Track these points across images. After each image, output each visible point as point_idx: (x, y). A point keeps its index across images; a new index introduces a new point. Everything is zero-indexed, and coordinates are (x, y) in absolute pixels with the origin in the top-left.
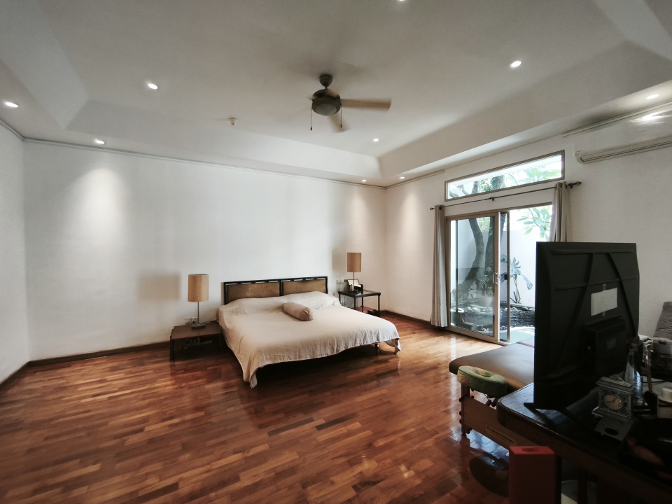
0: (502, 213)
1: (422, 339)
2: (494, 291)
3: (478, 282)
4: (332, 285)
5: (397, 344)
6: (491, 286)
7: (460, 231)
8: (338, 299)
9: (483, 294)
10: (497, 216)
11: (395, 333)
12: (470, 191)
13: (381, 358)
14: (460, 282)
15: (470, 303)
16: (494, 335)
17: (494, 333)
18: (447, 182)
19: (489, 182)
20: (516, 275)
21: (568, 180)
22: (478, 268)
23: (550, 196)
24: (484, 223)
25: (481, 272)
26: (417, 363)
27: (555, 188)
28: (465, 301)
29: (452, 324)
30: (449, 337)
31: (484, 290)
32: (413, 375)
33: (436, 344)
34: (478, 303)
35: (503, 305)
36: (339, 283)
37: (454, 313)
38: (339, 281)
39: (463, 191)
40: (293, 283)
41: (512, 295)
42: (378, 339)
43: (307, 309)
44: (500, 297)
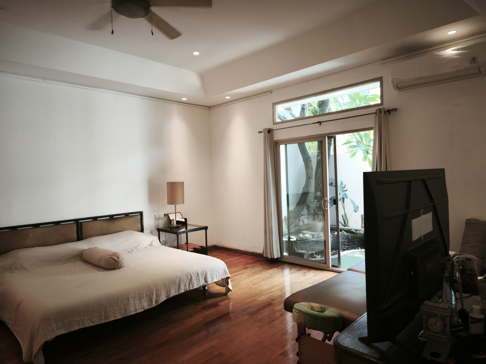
0: (329, 138)
1: (255, 273)
2: (324, 216)
3: (308, 208)
4: (148, 222)
5: (228, 284)
6: (321, 212)
7: (290, 156)
8: (157, 238)
9: (314, 219)
10: (325, 140)
11: (225, 272)
12: (297, 114)
13: (210, 301)
14: (292, 208)
15: (302, 230)
16: (326, 262)
17: (326, 259)
18: (275, 104)
19: (315, 105)
20: (343, 199)
21: (387, 106)
22: (308, 193)
23: (371, 121)
24: (312, 148)
25: (311, 197)
26: (250, 302)
27: (376, 113)
28: (297, 228)
29: (285, 254)
30: (283, 269)
31: (315, 215)
32: (246, 317)
33: (269, 278)
34: (310, 229)
35: (332, 230)
36: (157, 219)
37: (286, 241)
38: (158, 216)
39: (291, 114)
40: (96, 223)
41: (341, 219)
42: (206, 281)
43: (115, 254)
44: (331, 221)
